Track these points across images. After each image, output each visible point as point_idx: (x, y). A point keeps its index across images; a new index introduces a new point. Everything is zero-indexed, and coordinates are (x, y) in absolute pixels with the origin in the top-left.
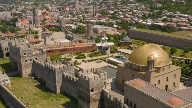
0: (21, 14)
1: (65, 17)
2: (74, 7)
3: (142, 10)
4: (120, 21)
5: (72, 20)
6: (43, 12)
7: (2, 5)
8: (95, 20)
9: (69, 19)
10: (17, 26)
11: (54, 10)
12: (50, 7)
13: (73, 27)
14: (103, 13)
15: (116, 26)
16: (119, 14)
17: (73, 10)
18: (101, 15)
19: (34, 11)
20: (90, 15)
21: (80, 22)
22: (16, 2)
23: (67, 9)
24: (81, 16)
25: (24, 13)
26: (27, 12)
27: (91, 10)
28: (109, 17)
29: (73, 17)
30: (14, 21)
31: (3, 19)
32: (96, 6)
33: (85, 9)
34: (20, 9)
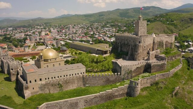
0: (31, 35)
1: (60, 36)
2: (68, 30)
3: (112, 32)
4: (94, 39)
5: (64, 39)
6: (46, 33)
7: (22, 28)
8: (79, 38)
9: (62, 38)
10: (26, 42)
11: (55, 32)
12: (52, 30)
13: (62, 43)
14: (86, 34)
15: (92, 42)
16: (96, 35)
17: (67, 32)
18: (84, 35)
19: (40, 33)
20: (77, 35)
21: (69, 40)
22: (32, 27)
23: (64, 31)
24: (71, 36)
25: (34, 34)
26: (36, 33)
27: (79, 32)
28: (89, 36)
29: (65, 37)
30: (25, 39)
31: (19, 38)
32: (84, 29)
33: (76, 31)
34: (32, 32)
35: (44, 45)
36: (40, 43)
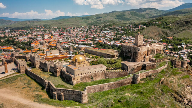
0: (34, 38)
1: (63, 40)
2: (69, 33)
3: (111, 35)
4: (95, 42)
5: (67, 42)
6: (49, 36)
7: (21, 31)
8: (81, 42)
9: (65, 41)
10: (32, 46)
11: (56, 35)
12: (54, 33)
13: (67, 47)
14: (87, 37)
15: (93, 45)
16: (96, 38)
17: (68, 35)
18: (85, 38)
19: (43, 35)
20: (78, 38)
21: (72, 43)
22: (31, 29)
23: (65, 34)
24: (73, 39)
25: (36, 37)
26: (39, 37)
27: (79, 35)
28: (90, 40)
29: (68, 40)
30: (30, 43)
31: (22, 41)
32: (84, 32)
33: (77, 34)
34: (33, 35)
35: (57, 49)
36: (53, 47)
